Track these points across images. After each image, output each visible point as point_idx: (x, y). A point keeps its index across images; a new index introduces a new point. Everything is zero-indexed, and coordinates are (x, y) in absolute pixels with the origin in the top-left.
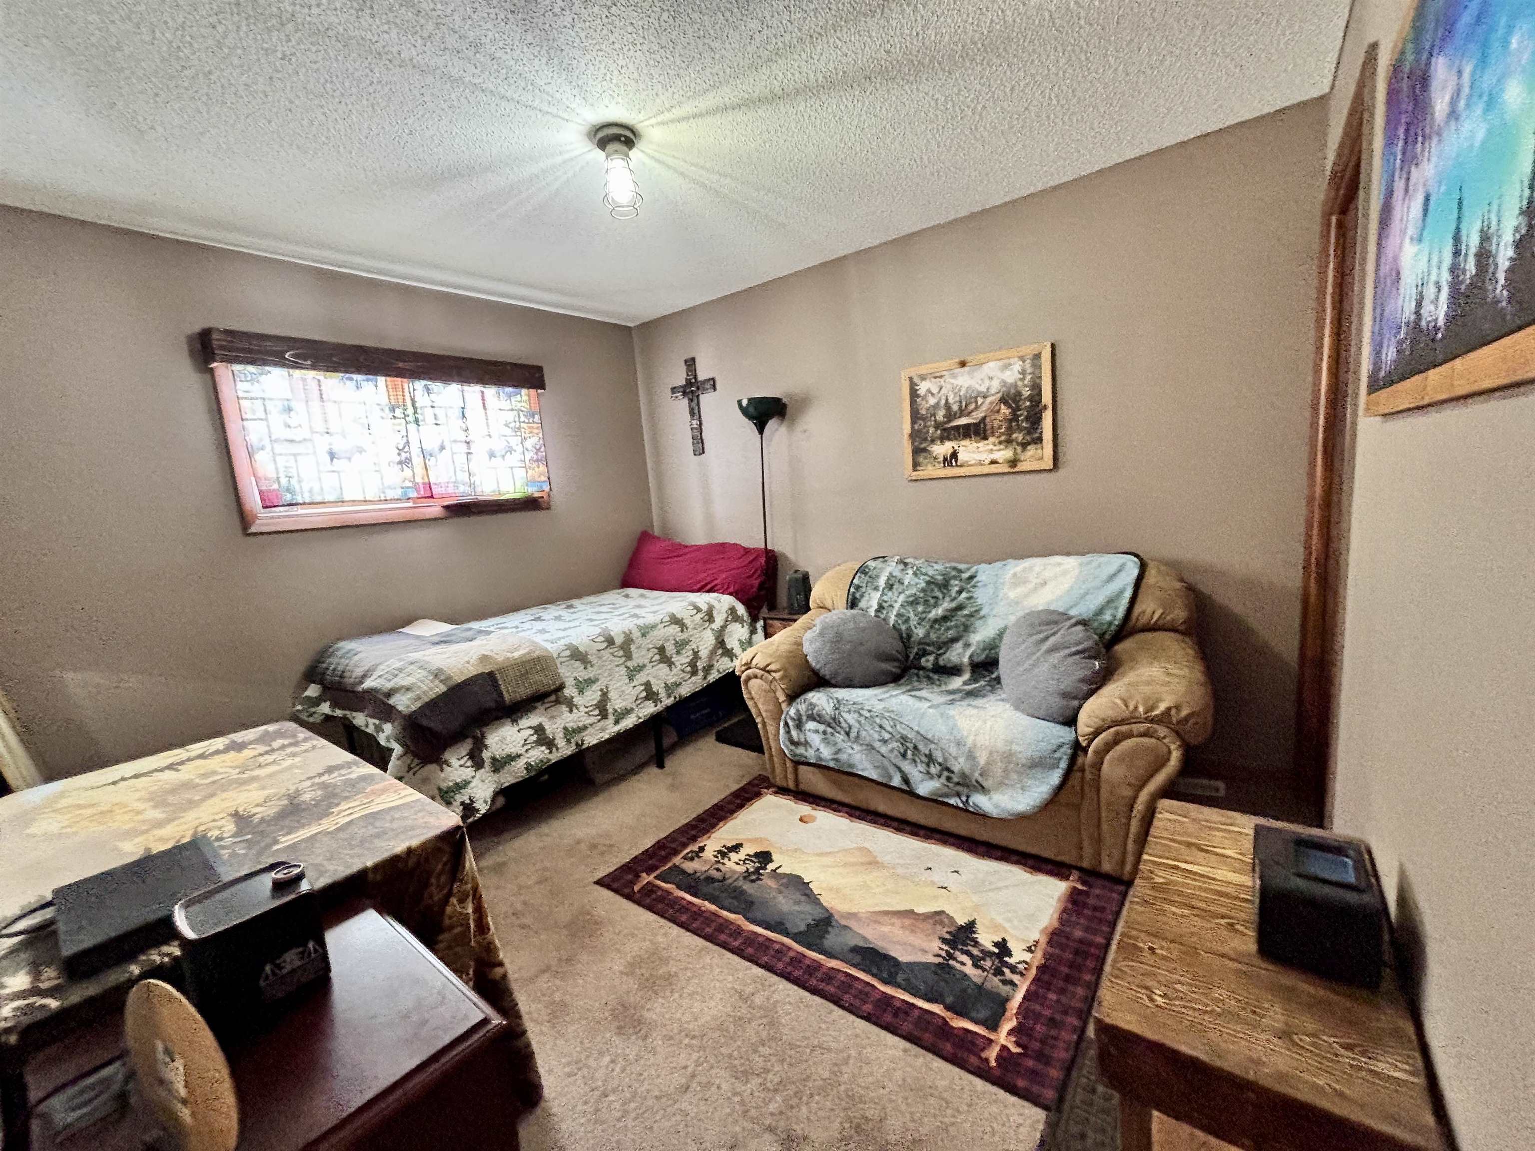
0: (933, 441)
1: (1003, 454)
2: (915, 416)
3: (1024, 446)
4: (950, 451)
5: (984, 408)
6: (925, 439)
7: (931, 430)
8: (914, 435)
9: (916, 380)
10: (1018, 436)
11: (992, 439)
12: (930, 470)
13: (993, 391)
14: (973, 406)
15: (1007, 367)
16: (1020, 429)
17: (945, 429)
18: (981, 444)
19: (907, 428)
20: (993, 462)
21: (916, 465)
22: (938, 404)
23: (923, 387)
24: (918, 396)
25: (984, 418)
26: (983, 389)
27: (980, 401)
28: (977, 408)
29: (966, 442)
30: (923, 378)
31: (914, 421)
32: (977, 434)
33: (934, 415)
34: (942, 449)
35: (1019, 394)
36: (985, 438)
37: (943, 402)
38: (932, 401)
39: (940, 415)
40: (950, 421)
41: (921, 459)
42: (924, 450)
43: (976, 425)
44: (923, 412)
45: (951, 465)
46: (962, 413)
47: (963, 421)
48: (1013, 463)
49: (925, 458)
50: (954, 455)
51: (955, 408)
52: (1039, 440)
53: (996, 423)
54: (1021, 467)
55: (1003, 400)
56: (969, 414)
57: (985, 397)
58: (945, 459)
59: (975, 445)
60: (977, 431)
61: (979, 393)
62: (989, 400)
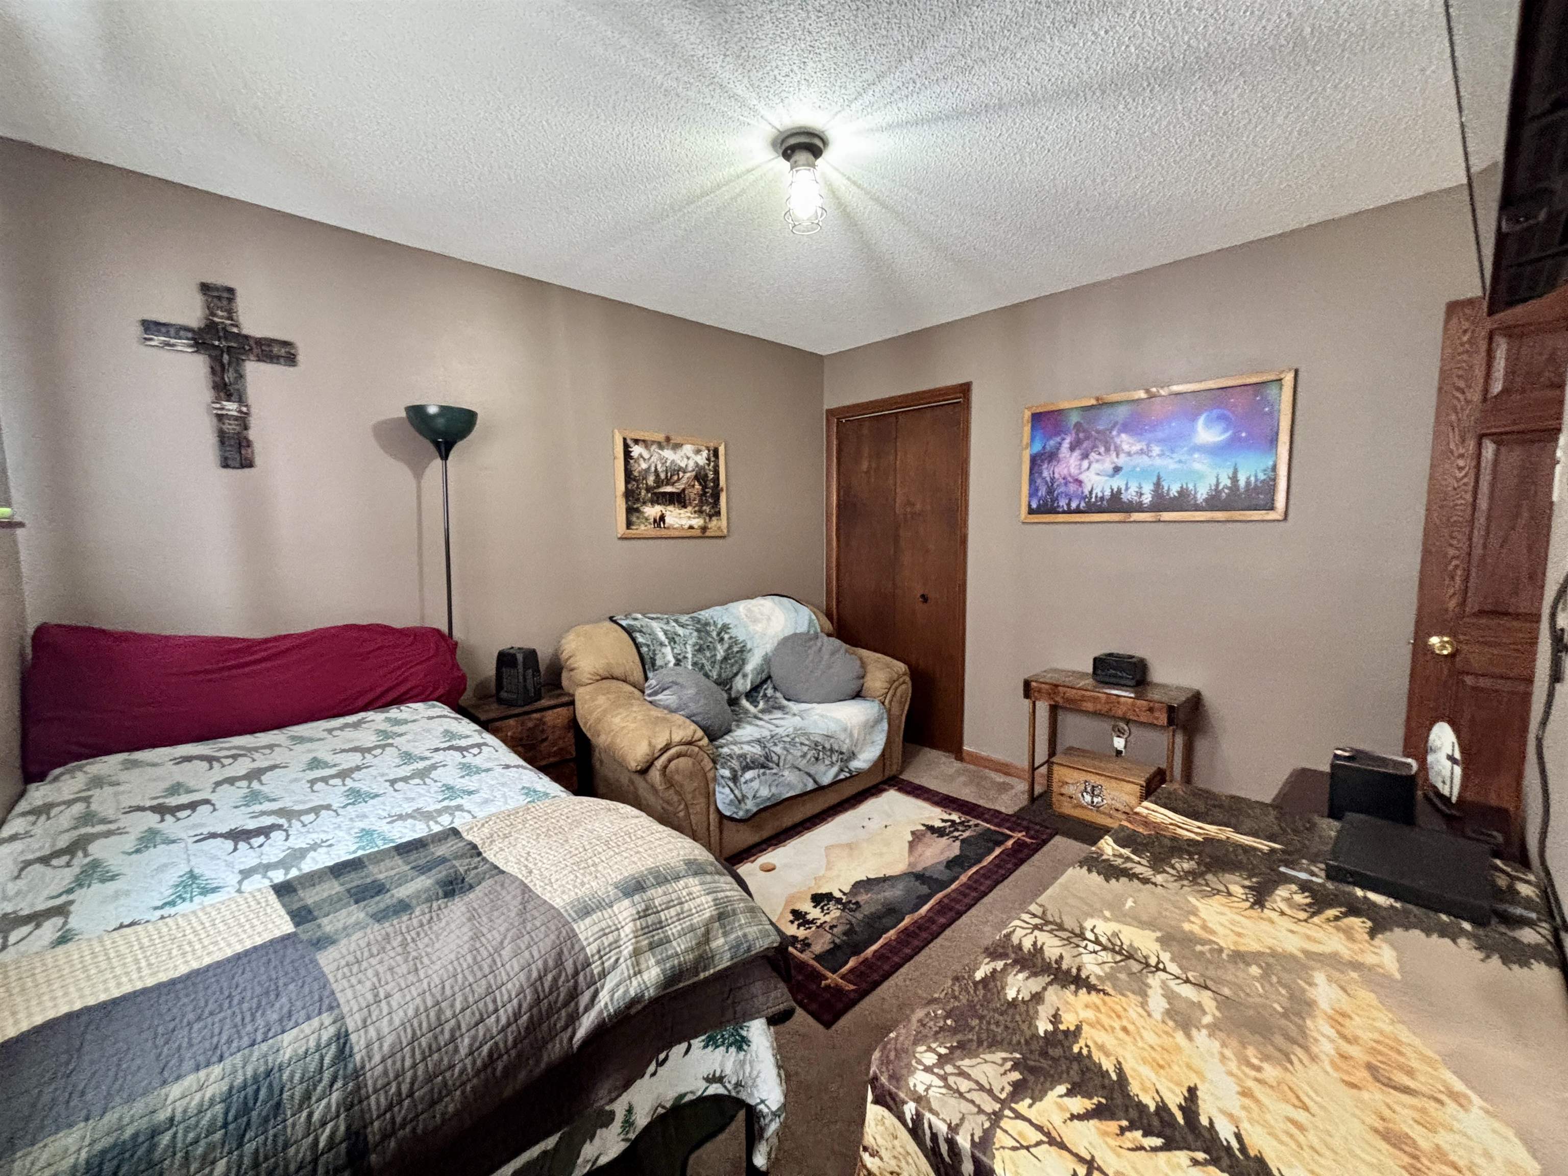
0: (644, 503)
1: (697, 522)
2: (629, 476)
3: (710, 516)
4: (659, 514)
5: (684, 481)
6: (638, 500)
7: (643, 492)
8: (629, 495)
9: (629, 442)
10: (706, 508)
11: (690, 508)
12: (642, 529)
13: (690, 469)
14: (676, 478)
15: (698, 452)
16: (708, 503)
17: (655, 494)
18: (683, 511)
19: (621, 486)
20: (691, 527)
21: (629, 524)
22: (649, 468)
23: (636, 450)
24: (631, 458)
25: (684, 490)
26: (683, 465)
27: (681, 474)
28: (679, 479)
29: (670, 508)
30: (636, 442)
31: (627, 482)
32: (679, 502)
33: (645, 478)
34: (652, 511)
35: (706, 475)
36: (685, 507)
37: (653, 469)
38: (644, 466)
39: (651, 480)
40: (658, 487)
41: (634, 519)
42: (637, 510)
43: (678, 494)
44: (636, 474)
45: (659, 526)
46: (668, 482)
47: (669, 489)
48: (704, 529)
49: (638, 518)
50: (662, 518)
51: (663, 476)
52: (718, 513)
53: (692, 496)
54: (707, 534)
55: (696, 478)
56: (673, 484)
57: (685, 472)
58: (655, 521)
59: (678, 511)
60: (678, 500)
61: (680, 469)
62: (688, 475)
